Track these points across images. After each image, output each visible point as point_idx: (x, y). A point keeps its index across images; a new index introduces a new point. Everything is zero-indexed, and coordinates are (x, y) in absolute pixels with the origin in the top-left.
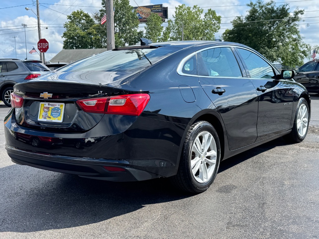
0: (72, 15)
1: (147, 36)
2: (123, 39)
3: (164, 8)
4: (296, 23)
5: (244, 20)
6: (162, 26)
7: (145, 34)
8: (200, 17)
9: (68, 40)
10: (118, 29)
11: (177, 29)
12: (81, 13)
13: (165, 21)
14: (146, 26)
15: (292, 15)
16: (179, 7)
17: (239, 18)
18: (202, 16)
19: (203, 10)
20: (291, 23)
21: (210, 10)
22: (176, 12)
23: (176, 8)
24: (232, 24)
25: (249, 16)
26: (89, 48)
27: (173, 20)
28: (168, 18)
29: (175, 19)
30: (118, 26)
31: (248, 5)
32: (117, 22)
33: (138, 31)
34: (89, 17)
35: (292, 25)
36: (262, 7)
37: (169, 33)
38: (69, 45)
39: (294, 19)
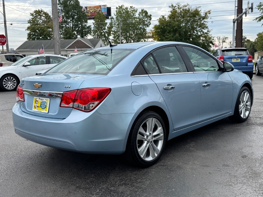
0: (34, 12)
1: (95, 30)
2: (75, 32)
3: (108, 8)
4: (205, 20)
5: (167, 18)
6: (106, 22)
7: (93, 28)
8: (136, 15)
9: (31, 33)
10: (71, 24)
11: (117, 25)
12: (42, 11)
13: (109, 18)
14: (94, 22)
15: (203, 14)
16: (119, 7)
17: (163, 17)
18: (137, 15)
19: (137, 10)
20: (202, 21)
21: (143, 10)
22: (116, 11)
23: (117, 8)
24: (158, 21)
25: (170, 15)
26: (49, 39)
27: (115, 17)
28: (111, 16)
29: (116, 16)
30: (71, 22)
31: (170, 7)
32: (70, 19)
33: (87, 26)
34: (48, 14)
35: (202, 22)
36: (181, 8)
37: (112, 27)
38: (32, 37)
39: (204, 18)
